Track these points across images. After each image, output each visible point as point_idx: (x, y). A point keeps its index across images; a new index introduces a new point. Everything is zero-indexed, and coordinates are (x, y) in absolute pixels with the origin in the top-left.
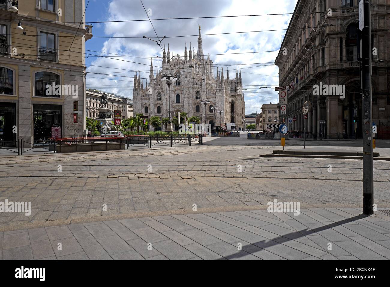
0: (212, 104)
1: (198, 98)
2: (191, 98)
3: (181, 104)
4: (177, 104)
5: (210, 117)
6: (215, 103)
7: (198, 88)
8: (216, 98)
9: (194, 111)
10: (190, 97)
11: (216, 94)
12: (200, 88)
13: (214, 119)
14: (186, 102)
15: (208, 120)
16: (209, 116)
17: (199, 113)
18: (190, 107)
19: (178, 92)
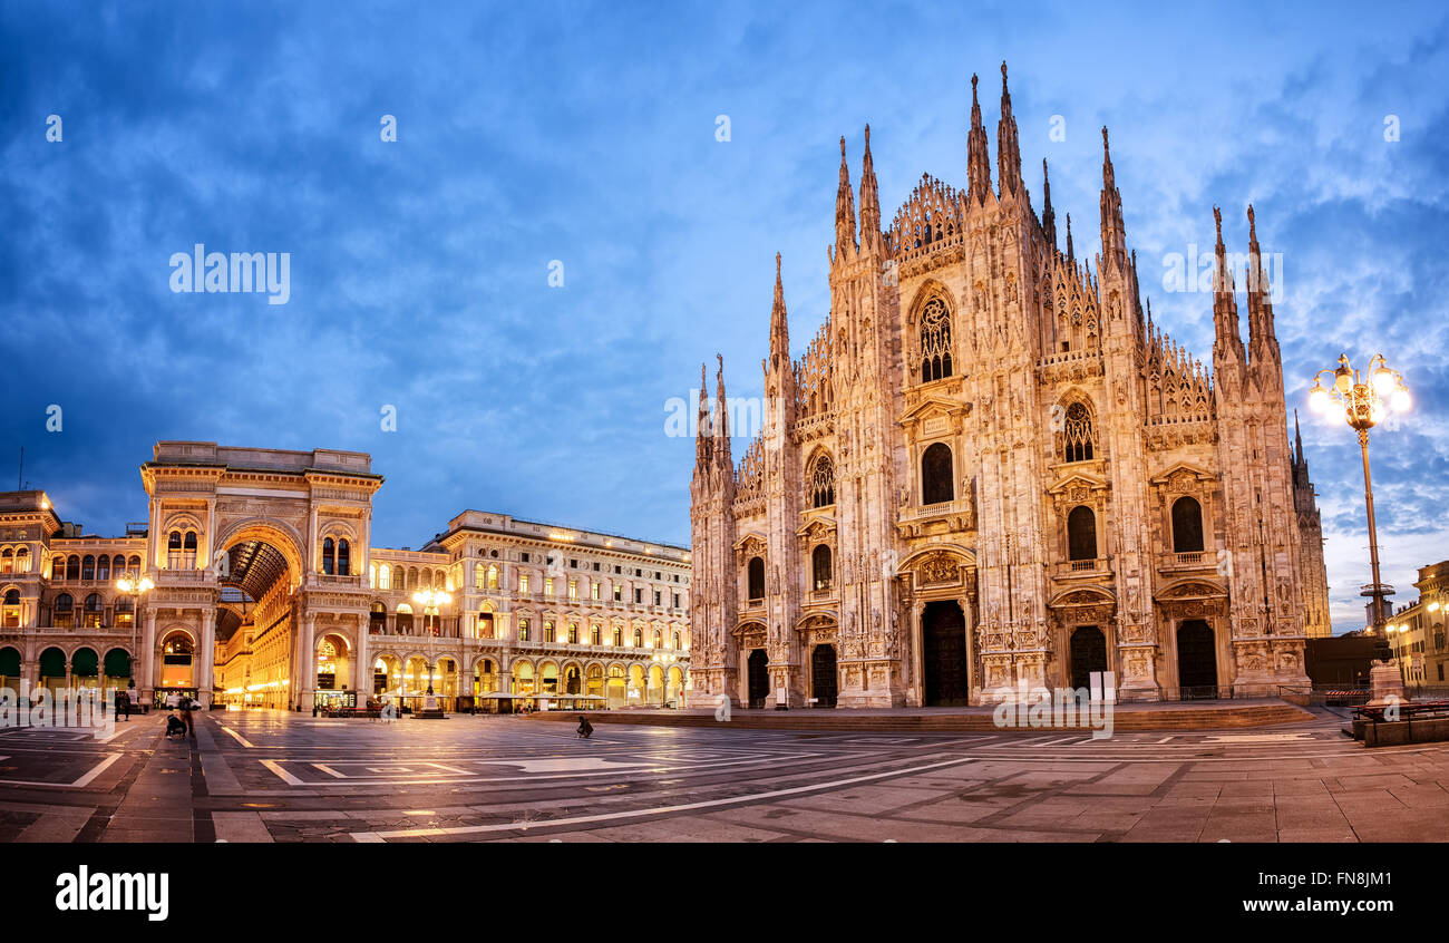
0: (1192, 493)
1: (1078, 452)
2: (1024, 455)
3: (958, 507)
4: (934, 511)
5: (1184, 589)
6: (1218, 477)
7: (1079, 377)
8: (1224, 435)
9: (1054, 556)
10: (1019, 445)
11: (1222, 408)
12: (1092, 372)
13: (1211, 610)
14: (990, 488)
15: (1166, 620)
16: (1169, 583)
17: (1092, 566)
18: (1023, 519)
19: (936, 428)
